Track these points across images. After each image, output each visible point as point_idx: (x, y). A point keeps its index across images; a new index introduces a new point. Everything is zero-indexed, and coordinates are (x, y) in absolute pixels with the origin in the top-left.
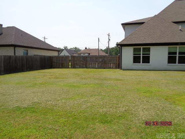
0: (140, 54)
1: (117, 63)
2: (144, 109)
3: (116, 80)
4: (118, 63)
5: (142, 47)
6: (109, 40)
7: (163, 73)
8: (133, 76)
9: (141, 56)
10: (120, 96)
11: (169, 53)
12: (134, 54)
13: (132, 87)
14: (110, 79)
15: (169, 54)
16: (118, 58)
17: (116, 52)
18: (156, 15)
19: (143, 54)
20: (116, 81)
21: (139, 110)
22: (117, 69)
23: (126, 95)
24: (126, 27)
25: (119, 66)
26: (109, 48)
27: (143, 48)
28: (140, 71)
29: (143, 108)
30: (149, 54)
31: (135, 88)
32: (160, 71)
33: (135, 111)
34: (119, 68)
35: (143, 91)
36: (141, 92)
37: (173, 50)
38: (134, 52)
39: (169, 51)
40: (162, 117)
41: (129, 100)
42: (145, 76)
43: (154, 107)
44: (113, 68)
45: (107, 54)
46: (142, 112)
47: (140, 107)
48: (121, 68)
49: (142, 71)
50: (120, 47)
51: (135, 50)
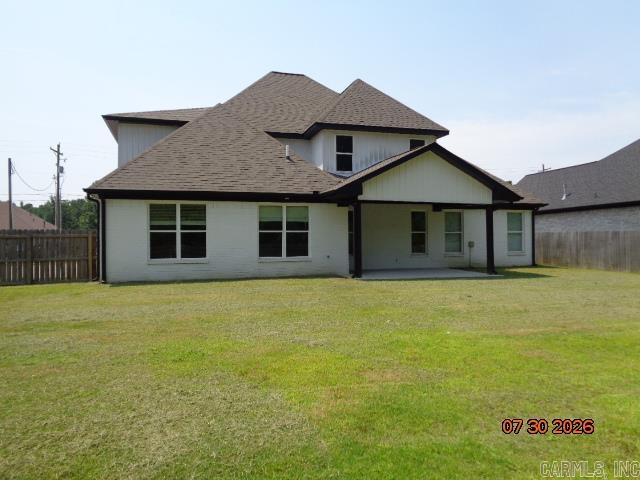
0: (174, 227)
1: (87, 261)
2: (169, 422)
3: (75, 327)
4: (94, 261)
5: (178, 203)
6: (61, 170)
7: (245, 286)
8: (146, 304)
9: (178, 232)
10: (81, 391)
11: (263, 225)
12: (152, 227)
13: (136, 347)
14: (52, 326)
15: (260, 228)
16: (90, 240)
17: (91, 217)
18: (219, 105)
19: (183, 227)
20: (74, 333)
21: (149, 429)
22: (91, 283)
23: (109, 381)
24: (124, 128)
25: (96, 271)
26: (59, 200)
27: (182, 206)
28: (176, 285)
29: (163, 420)
30: (204, 228)
31: (146, 351)
32: (238, 283)
33: (132, 438)
34: (95, 278)
35: (173, 358)
36: (165, 361)
37: (271, 217)
38: (151, 220)
39: (260, 218)
40: (223, 438)
41: (117, 398)
42: (188, 300)
43: (204, 408)
44: (70, 279)
45: (53, 223)
46: (159, 436)
47: (152, 420)
48: (104, 278)
49: (182, 285)
50: (100, 201)
51: (155, 212)
